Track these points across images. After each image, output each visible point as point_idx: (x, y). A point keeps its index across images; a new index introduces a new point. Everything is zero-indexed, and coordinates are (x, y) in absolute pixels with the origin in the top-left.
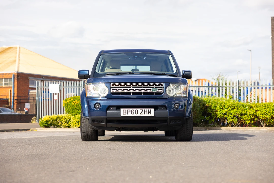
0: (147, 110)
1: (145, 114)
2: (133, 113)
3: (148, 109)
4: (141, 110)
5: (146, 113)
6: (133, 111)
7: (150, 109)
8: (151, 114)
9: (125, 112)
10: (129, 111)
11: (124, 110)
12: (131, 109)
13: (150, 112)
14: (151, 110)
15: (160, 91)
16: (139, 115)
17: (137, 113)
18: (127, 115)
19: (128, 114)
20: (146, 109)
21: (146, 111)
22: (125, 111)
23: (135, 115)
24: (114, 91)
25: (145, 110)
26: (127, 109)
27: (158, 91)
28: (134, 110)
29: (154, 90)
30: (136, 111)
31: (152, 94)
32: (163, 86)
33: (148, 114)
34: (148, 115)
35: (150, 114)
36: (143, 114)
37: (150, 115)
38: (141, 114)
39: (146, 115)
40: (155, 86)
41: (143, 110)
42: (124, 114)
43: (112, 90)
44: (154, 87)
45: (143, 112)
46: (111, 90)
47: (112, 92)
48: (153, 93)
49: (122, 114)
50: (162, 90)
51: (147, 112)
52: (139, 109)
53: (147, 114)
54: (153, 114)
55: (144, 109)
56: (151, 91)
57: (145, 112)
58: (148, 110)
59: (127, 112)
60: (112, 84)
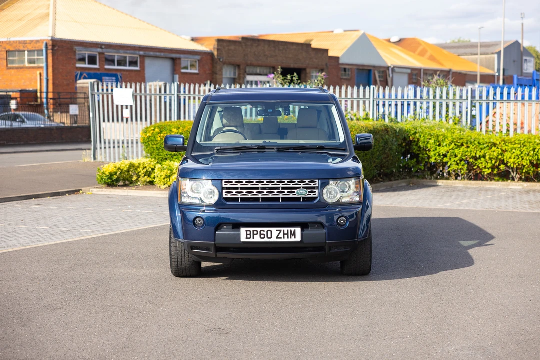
0: (288, 231)
1: (284, 238)
2: (262, 236)
3: (289, 229)
4: (277, 231)
5: (286, 236)
6: (262, 233)
7: (293, 229)
8: (295, 238)
9: (248, 235)
10: (255, 233)
11: (246, 231)
12: (259, 230)
13: (293, 234)
14: (295, 231)
15: (312, 195)
16: (274, 239)
17: (269, 236)
18: (251, 240)
19: (253, 238)
20: (286, 229)
21: (286, 232)
22: (248, 233)
23: (266, 240)
24: (229, 196)
25: (284, 231)
26: (251, 230)
27: (308, 195)
28: (264, 231)
29: (301, 193)
30: (269, 233)
31: (298, 199)
32: (317, 186)
33: (291, 238)
34: (289, 240)
35: (293, 238)
36: (281, 238)
38: (277, 238)
39: (286, 240)
40: (302, 185)
41: (280, 231)
42: (247, 238)
43: (226, 193)
44: (300, 188)
45: (281, 235)
46: (224, 194)
47: (224, 196)
48: (300, 198)
49: (243, 239)
50: (315, 192)
51: (287, 234)
52: (274, 230)
53: (288, 238)
54: (298, 238)
55: (282, 229)
56: (295, 195)
57: (284, 234)
58: (291, 231)
59: (252, 235)
60: (225, 182)
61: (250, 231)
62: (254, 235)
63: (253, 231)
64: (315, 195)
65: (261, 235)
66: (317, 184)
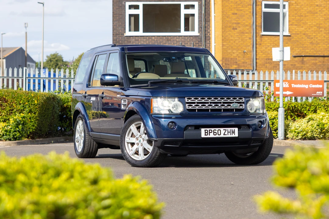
2: (215, 134)
3: (231, 129)
4: (224, 130)
5: (229, 133)
7: (233, 129)
8: (235, 135)
9: (206, 133)
11: (205, 130)
12: (213, 129)
13: (234, 132)
15: (241, 107)
16: (222, 136)
17: (219, 134)
19: (209, 135)
20: (229, 129)
21: (229, 131)
23: (217, 136)
24: (190, 108)
27: (239, 107)
28: (216, 130)
29: (235, 106)
30: (219, 131)
31: (232, 110)
34: (231, 136)
35: (233, 134)
36: (226, 135)
37: (233, 136)
38: (224, 135)
39: (229, 136)
40: (235, 101)
41: (226, 130)
42: (205, 135)
43: (188, 105)
44: (233, 102)
45: (226, 133)
47: (187, 108)
49: (203, 136)
50: (242, 105)
52: (222, 129)
56: (231, 107)
59: (208, 133)
60: (187, 99)
61: (207, 130)
62: (210, 132)
63: (209, 130)
64: (243, 107)
65: (214, 132)
66: (244, 100)
